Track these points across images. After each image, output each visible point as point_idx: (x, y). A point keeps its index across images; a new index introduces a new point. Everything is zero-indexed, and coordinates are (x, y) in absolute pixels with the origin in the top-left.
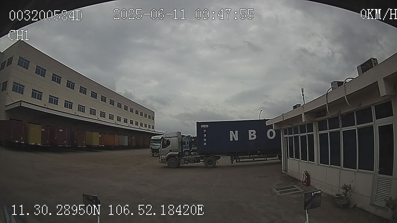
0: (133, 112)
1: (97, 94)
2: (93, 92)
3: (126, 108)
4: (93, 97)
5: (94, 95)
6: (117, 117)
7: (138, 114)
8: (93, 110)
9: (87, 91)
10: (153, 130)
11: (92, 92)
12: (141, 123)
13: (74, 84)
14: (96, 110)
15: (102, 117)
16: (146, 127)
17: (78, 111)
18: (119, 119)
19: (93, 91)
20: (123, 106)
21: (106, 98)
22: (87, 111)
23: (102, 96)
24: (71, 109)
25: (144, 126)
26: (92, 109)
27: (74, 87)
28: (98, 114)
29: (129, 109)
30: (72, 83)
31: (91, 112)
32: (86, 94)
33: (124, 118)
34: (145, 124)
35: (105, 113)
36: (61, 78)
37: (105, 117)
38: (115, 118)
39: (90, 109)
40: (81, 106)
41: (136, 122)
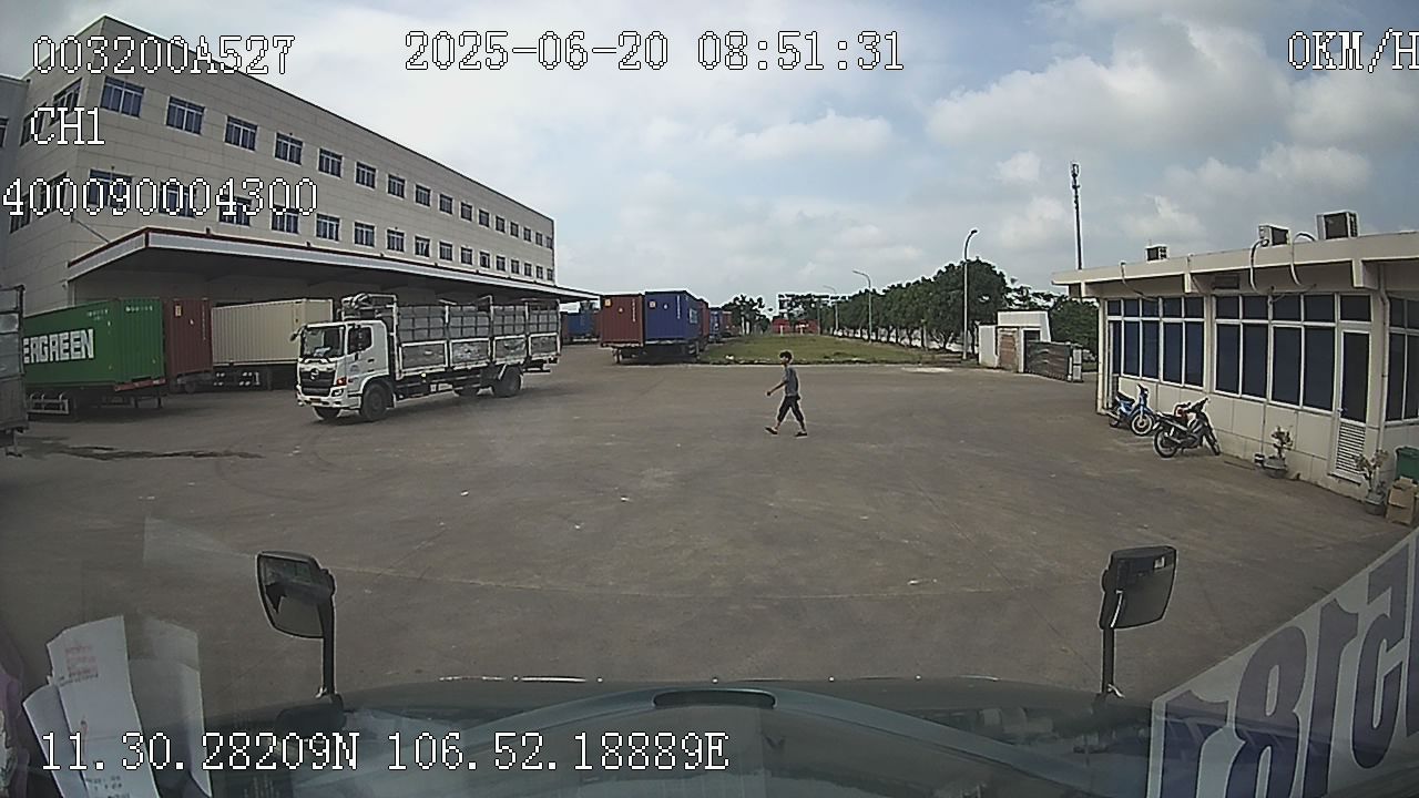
0: (488, 226)
1: (374, 170)
2: (363, 166)
3: (466, 213)
4: (363, 183)
5: (366, 176)
6: (441, 243)
7: (503, 231)
8: (364, 230)
9: (342, 165)
10: (550, 283)
11: (359, 164)
12: (513, 261)
13: (301, 143)
14: (372, 228)
15: (393, 249)
16: (530, 275)
17: (318, 236)
18: (446, 253)
19: (362, 162)
20: (456, 206)
21: (403, 181)
22: (347, 231)
23: (390, 176)
24: (296, 231)
25: (522, 271)
26: (362, 225)
27: (302, 156)
28: (381, 240)
29: (475, 215)
30: (293, 141)
31: (359, 233)
32: (339, 175)
33: (463, 249)
34: (526, 264)
35: (402, 234)
36: (255, 128)
37: (402, 250)
38: (434, 249)
39: (357, 224)
40: (325, 217)
41: (498, 257)
